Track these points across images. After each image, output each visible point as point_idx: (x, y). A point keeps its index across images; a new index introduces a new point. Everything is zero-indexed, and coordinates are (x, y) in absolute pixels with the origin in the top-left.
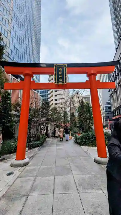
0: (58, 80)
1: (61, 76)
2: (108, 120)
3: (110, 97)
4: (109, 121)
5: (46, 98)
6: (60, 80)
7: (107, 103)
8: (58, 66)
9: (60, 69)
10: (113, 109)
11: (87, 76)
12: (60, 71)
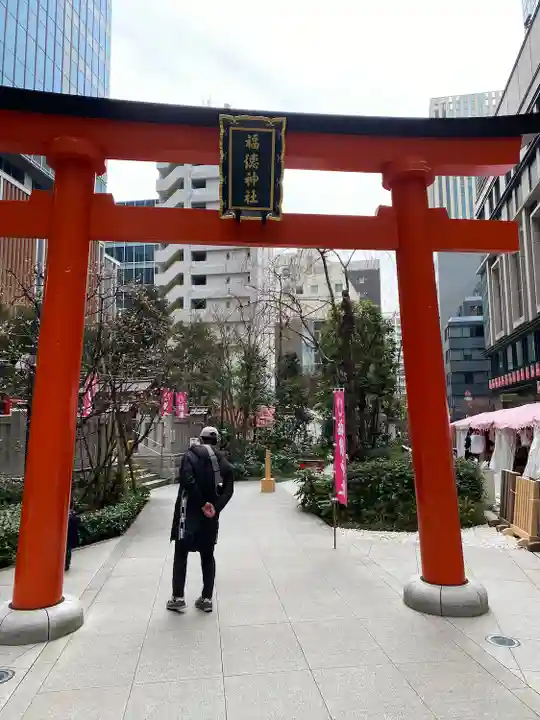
0: (239, 200)
1: (251, 179)
2: (467, 393)
3: (483, 272)
4: (473, 396)
5: (144, 265)
6: (251, 197)
7: (465, 303)
8: (242, 123)
9: (253, 143)
10: (493, 337)
11: (386, 185)
12: (251, 151)
